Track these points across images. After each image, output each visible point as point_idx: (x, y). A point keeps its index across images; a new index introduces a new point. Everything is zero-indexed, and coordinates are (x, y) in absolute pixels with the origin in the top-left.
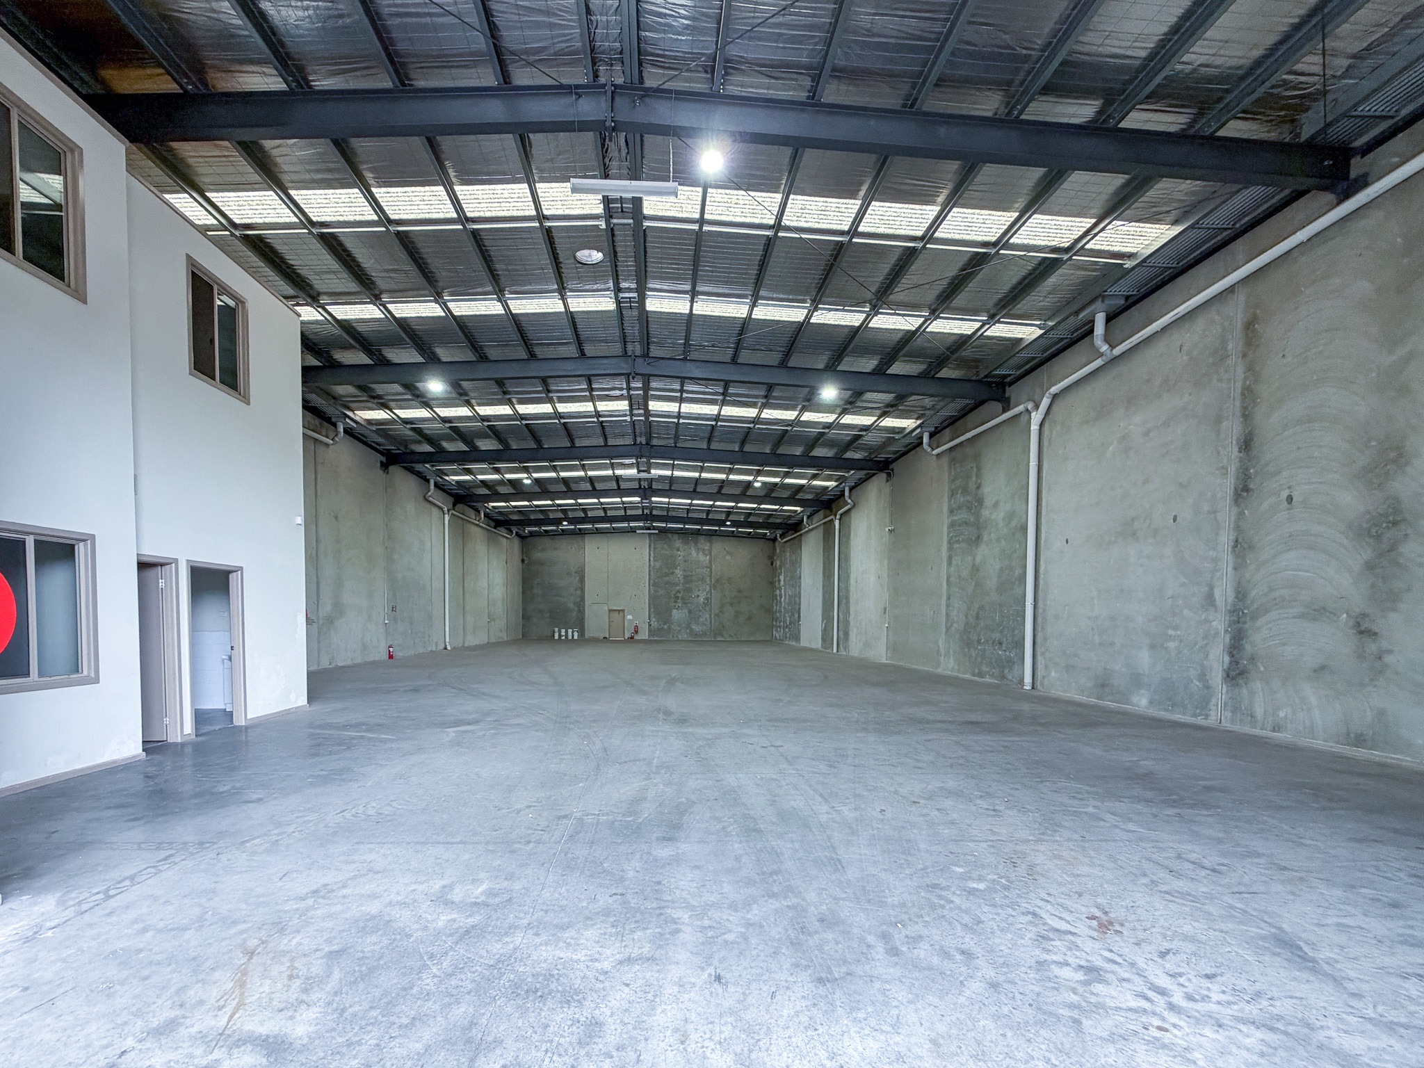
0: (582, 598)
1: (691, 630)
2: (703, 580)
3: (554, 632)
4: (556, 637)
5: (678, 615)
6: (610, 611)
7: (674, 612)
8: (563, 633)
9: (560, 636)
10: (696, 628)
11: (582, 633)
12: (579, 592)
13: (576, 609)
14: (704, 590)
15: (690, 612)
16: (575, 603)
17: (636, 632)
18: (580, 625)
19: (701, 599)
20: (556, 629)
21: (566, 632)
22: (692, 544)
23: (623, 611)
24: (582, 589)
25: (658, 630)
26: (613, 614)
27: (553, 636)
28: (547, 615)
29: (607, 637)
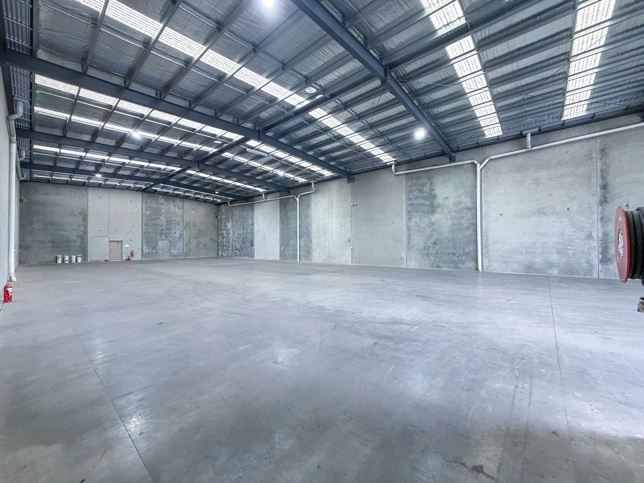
0: (85, 232)
1: (171, 253)
2: (178, 223)
3: (57, 258)
4: (60, 261)
5: (162, 244)
6: (110, 241)
7: (160, 243)
8: (67, 258)
9: (63, 261)
10: (174, 252)
11: (85, 257)
12: (82, 228)
14: (179, 229)
15: (170, 242)
16: (78, 236)
17: (132, 255)
18: (83, 252)
19: (177, 235)
20: (60, 256)
21: (70, 258)
22: (171, 202)
23: (122, 242)
24: (86, 227)
25: (148, 253)
26: (112, 244)
27: (56, 261)
28: (50, 245)
29: (108, 259)
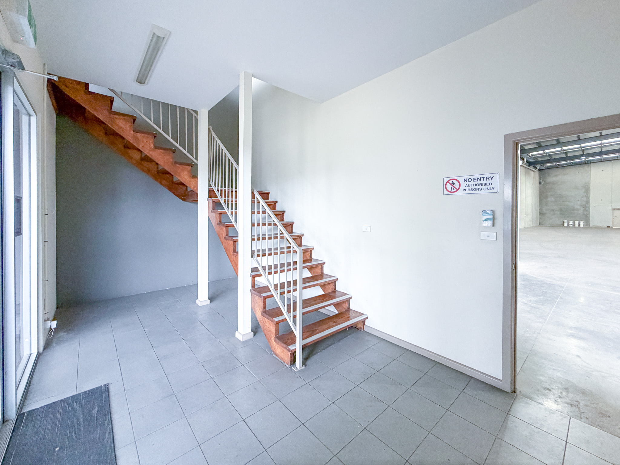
0: (588, 202)
3: (563, 222)
6: (613, 210)
8: (571, 222)
9: (568, 225)
11: (587, 223)
12: (585, 199)
13: (582, 209)
16: (581, 205)
18: (586, 218)
21: (574, 223)
24: (588, 197)
26: (615, 212)
28: (558, 213)
29: (611, 226)
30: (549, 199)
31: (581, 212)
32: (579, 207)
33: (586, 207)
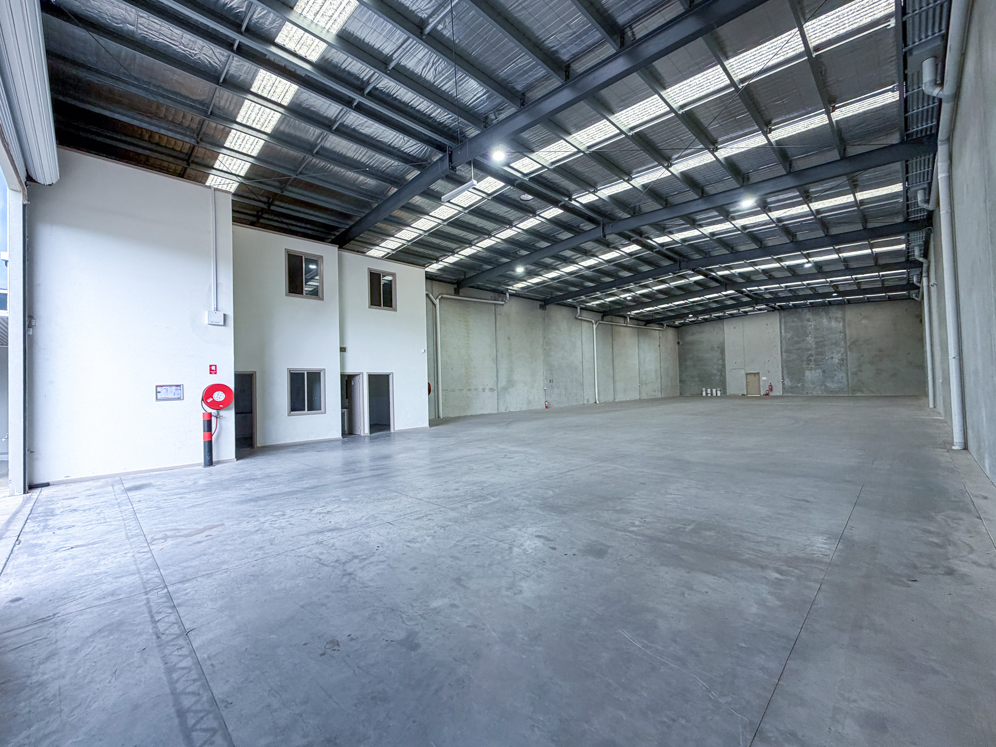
0: (724, 366)
1: (826, 386)
2: (836, 344)
3: (702, 391)
4: (704, 394)
5: (811, 375)
6: (747, 374)
7: (807, 373)
8: (709, 391)
9: (707, 394)
10: (831, 385)
11: (724, 391)
12: (720, 362)
13: (719, 374)
14: (838, 352)
15: (824, 372)
16: (718, 370)
17: (771, 390)
18: (723, 385)
19: (836, 361)
20: (704, 389)
21: (712, 391)
22: (823, 313)
23: (758, 374)
24: (723, 359)
25: (792, 388)
26: (749, 376)
27: (702, 394)
28: (697, 379)
29: (745, 394)
30: (687, 363)
31: (718, 378)
32: (715, 372)
33: (722, 370)
